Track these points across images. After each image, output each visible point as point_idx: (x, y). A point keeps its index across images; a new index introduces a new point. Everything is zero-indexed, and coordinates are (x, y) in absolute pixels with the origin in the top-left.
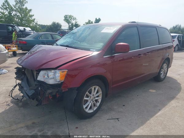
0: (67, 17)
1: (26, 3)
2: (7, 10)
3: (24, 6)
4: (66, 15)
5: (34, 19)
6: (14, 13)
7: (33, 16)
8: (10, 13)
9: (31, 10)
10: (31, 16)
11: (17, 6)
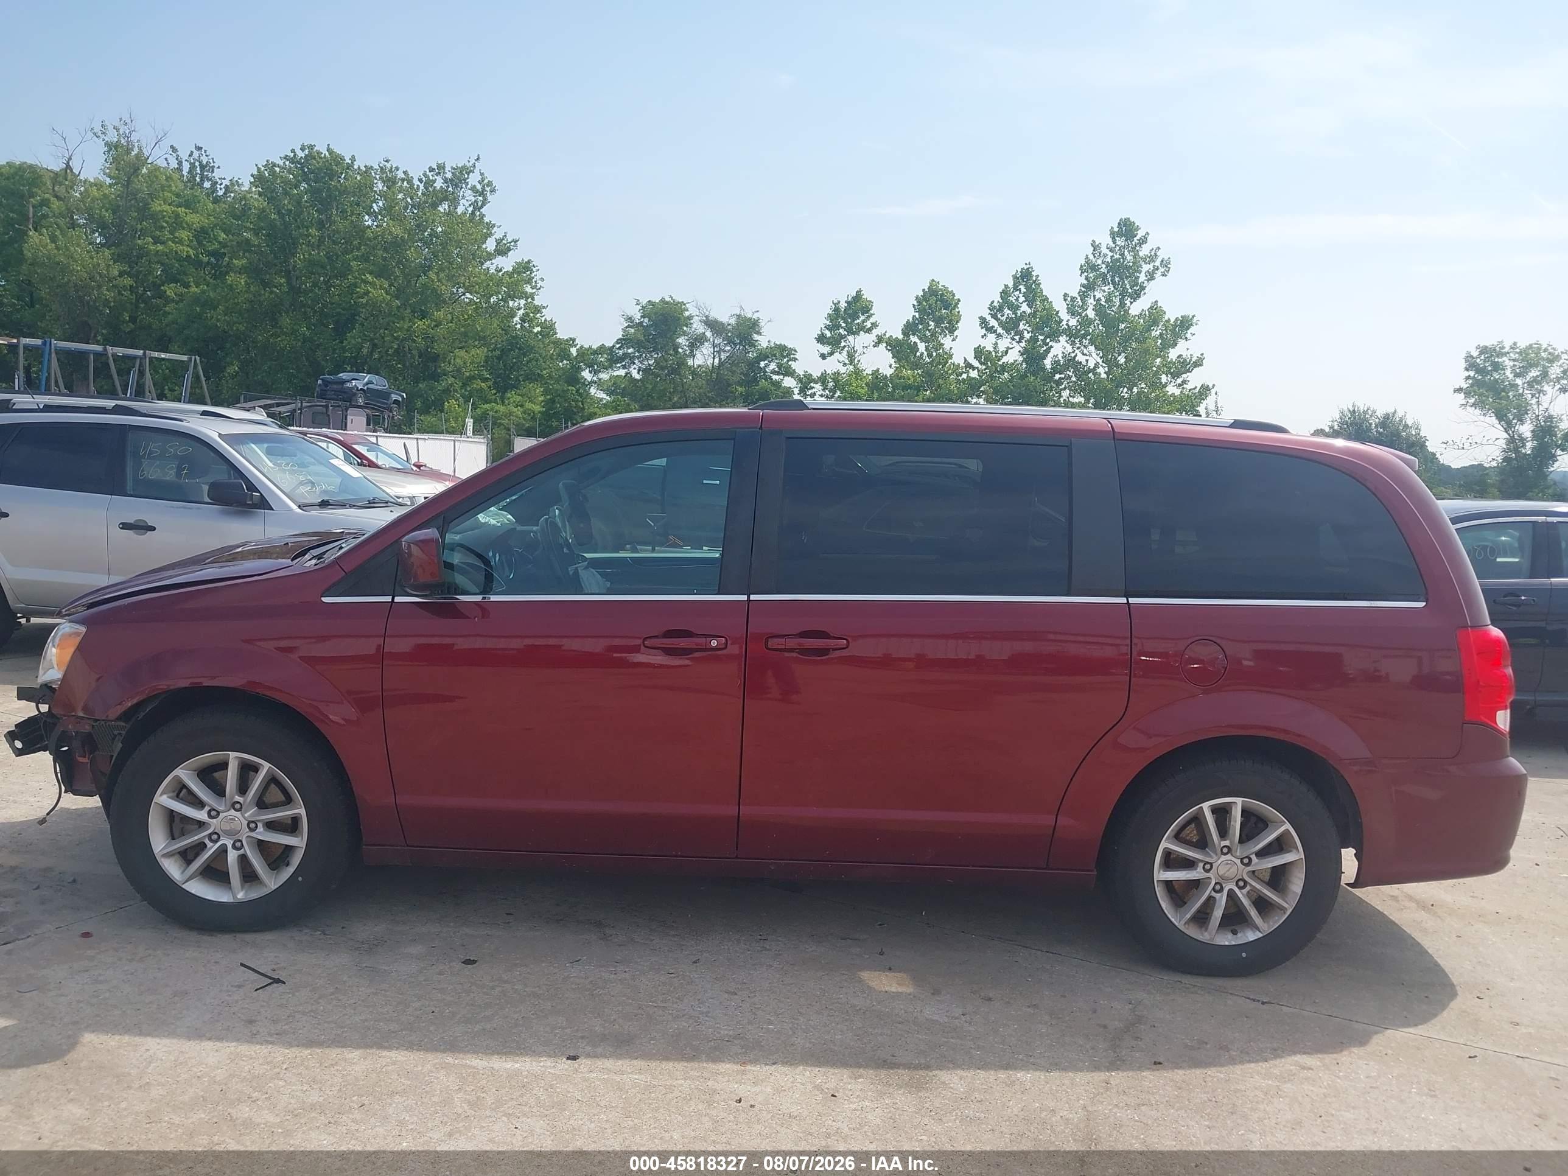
0: (1497, 367)
1: (1158, 273)
2: (1020, 334)
3: (1135, 296)
4: (1484, 350)
5: (1205, 391)
6: (1060, 348)
7: (1198, 363)
8: (1033, 357)
9: (1184, 324)
10: (1184, 366)
11: (1091, 301)
